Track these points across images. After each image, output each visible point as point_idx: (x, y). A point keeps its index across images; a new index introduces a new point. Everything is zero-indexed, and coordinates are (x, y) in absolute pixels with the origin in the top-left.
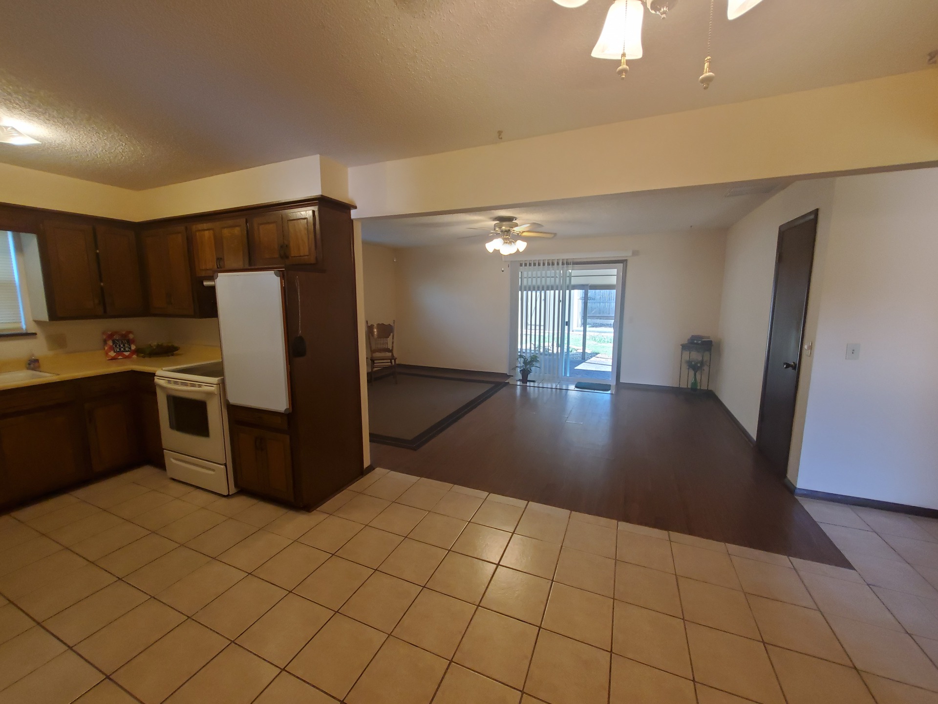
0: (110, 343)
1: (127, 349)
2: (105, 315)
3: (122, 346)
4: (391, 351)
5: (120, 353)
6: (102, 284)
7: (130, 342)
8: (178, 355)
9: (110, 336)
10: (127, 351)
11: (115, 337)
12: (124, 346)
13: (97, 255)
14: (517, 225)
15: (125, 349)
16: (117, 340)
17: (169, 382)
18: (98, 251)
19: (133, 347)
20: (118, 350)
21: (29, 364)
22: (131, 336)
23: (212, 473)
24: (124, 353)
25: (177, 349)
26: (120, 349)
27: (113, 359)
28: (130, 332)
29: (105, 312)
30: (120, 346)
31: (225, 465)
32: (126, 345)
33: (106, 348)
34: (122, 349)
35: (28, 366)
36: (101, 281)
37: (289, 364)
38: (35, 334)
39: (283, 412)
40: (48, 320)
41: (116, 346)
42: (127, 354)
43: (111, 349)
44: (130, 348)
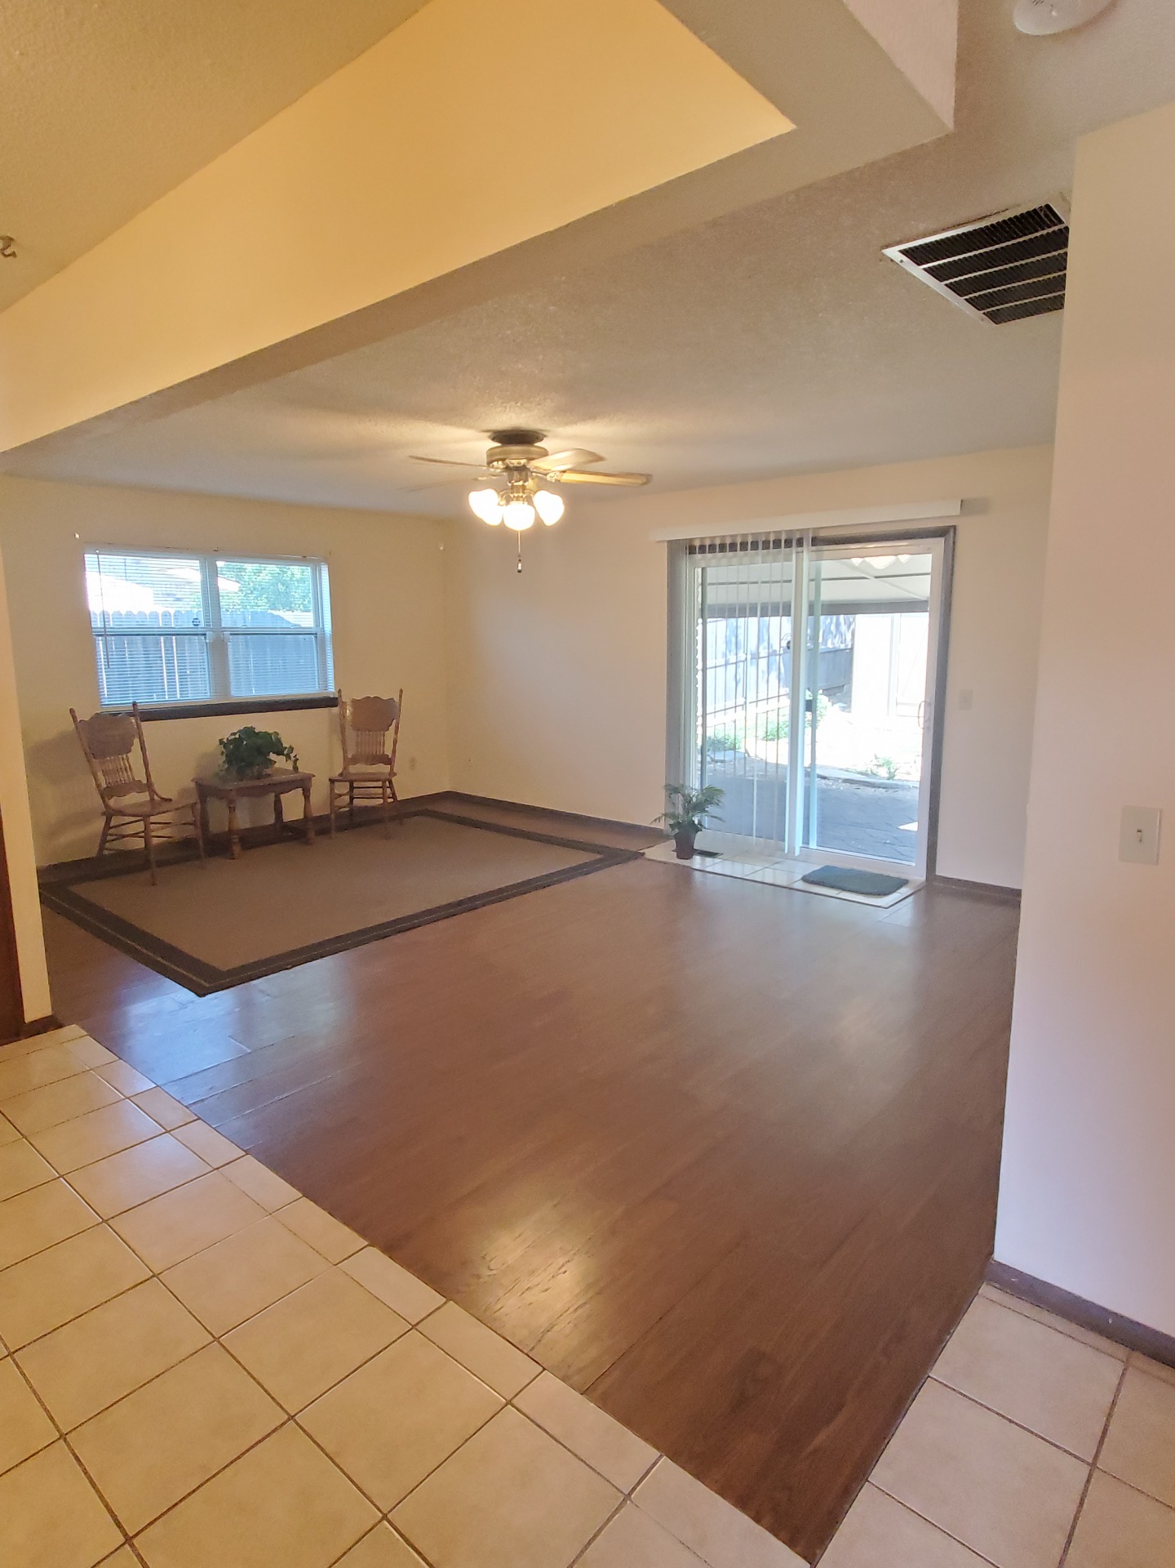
4: (388, 761)
14: (544, 453)
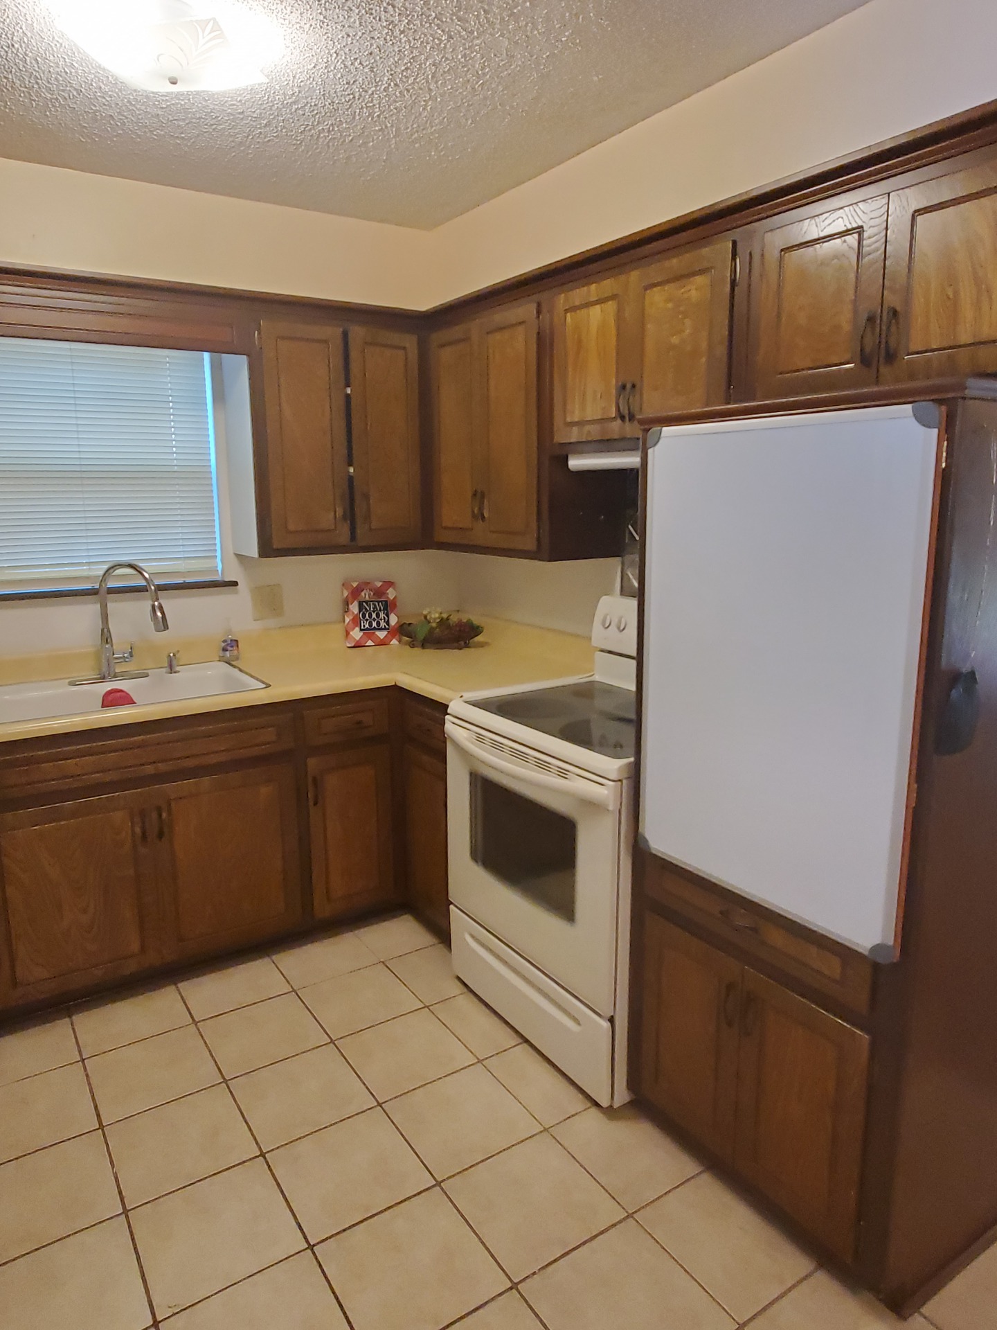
0: (354, 608)
1: (383, 624)
2: (353, 546)
3: (374, 615)
5: (369, 632)
6: (351, 470)
7: (388, 607)
8: (481, 645)
9: (355, 593)
10: (381, 629)
11: (363, 594)
12: (378, 615)
13: (348, 396)
15: (378, 624)
16: (366, 602)
17: (480, 738)
18: (349, 391)
19: (393, 620)
20: (367, 626)
21: (225, 650)
22: (391, 594)
23: (570, 1024)
24: (378, 633)
25: (474, 630)
26: (371, 624)
27: (357, 646)
28: (390, 584)
29: (353, 537)
30: (370, 616)
31: (611, 1020)
32: (382, 615)
33: (347, 620)
34: (374, 624)
35: (221, 653)
36: (350, 464)
37: (917, 782)
38: (235, 584)
39: (866, 953)
40: (256, 555)
41: (364, 616)
42: (381, 635)
43: (356, 622)
44: (388, 623)
